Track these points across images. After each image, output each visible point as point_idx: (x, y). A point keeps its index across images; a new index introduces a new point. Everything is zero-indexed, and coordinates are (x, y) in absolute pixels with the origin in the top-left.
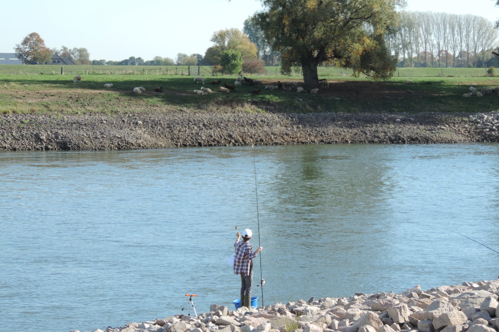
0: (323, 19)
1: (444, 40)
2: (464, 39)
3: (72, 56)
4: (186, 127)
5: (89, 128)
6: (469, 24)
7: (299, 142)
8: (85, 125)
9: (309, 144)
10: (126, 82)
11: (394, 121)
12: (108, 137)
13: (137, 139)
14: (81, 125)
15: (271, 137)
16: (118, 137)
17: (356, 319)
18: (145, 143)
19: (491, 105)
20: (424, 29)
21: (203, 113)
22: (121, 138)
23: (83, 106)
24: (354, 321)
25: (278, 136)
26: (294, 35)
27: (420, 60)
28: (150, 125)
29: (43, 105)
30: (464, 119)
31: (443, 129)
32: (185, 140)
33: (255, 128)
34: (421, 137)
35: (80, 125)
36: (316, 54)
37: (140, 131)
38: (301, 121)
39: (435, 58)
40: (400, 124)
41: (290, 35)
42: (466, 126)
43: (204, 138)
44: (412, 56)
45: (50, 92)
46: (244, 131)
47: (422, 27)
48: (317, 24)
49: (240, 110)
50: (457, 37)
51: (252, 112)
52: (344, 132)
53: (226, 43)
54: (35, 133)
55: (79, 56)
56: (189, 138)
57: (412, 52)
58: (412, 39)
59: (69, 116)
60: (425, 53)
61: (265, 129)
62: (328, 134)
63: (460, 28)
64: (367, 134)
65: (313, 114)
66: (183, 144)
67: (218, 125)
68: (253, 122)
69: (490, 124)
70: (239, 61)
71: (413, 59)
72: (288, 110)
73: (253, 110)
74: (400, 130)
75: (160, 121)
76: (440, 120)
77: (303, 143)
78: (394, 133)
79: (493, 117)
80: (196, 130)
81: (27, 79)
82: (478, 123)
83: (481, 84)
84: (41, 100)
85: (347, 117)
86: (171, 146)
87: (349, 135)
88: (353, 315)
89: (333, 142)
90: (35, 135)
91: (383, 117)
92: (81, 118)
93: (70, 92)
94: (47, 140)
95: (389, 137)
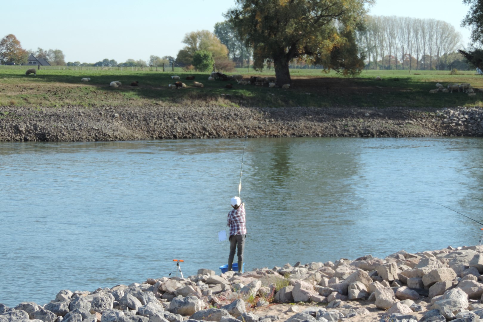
0: (294, 16)
1: (408, 44)
2: (427, 43)
3: (47, 57)
4: (161, 120)
5: (67, 120)
6: (432, 29)
7: (271, 135)
8: (64, 117)
9: (281, 137)
10: (103, 77)
11: (363, 116)
12: (86, 129)
13: (114, 131)
14: (60, 117)
15: (244, 130)
16: (95, 129)
17: (345, 277)
18: (122, 135)
19: (457, 101)
20: (388, 33)
21: (178, 106)
22: (98, 130)
23: (61, 99)
24: (343, 279)
25: (251, 129)
26: (266, 31)
27: (384, 63)
28: (126, 117)
29: (22, 98)
30: (431, 114)
31: (411, 123)
32: (161, 132)
33: (228, 122)
34: (389, 131)
35: (58, 117)
36: (287, 50)
37: (116, 124)
38: (273, 115)
39: (399, 62)
40: (369, 118)
41: (263, 32)
42: (433, 120)
43: (179, 131)
44: (377, 59)
45: (28, 85)
46: (217, 124)
47: (387, 31)
48: (289, 21)
49: (214, 104)
50: (421, 41)
51: (225, 106)
52: (315, 126)
53: (198, 45)
54: (14, 125)
55: (54, 57)
56: (165, 130)
57: (377, 55)
58: (377, 42)
59: (47, 109)
60: (390, 56)
61: (239, 123)
62: (299, 128)
63: (423, 32)
64: (337, 128)
65: (285, 108)
66: (159, 137)
67: (192, 118)
68: (227, 116)
69: (456, 119)
70: (210, 61)
71: (377, 62)
72: (260, 104)
73: (227, 104)
74: (369, 124)
75: (136, 114)
76: (408, 114)
77: (275, 136)
78: (363, 127)
79: (458, 112)
80: (171, 123)
81: (6, 73)
82: (444, 118)
83: (447, 80)
84: (20, 93)
85: (318, 112)
86: (147, 138)
87: (320, 128)
88: (343, 274)
89: (304, 135)
90: (14, 127)
91: (353, 111)
92: (59, 111)
93: (48, 85)
94: (26, 131)
95: (359, 131)
